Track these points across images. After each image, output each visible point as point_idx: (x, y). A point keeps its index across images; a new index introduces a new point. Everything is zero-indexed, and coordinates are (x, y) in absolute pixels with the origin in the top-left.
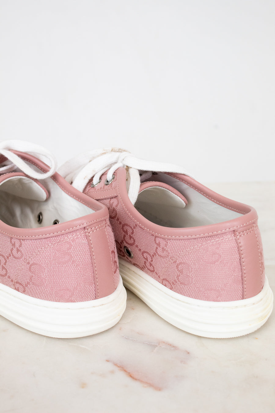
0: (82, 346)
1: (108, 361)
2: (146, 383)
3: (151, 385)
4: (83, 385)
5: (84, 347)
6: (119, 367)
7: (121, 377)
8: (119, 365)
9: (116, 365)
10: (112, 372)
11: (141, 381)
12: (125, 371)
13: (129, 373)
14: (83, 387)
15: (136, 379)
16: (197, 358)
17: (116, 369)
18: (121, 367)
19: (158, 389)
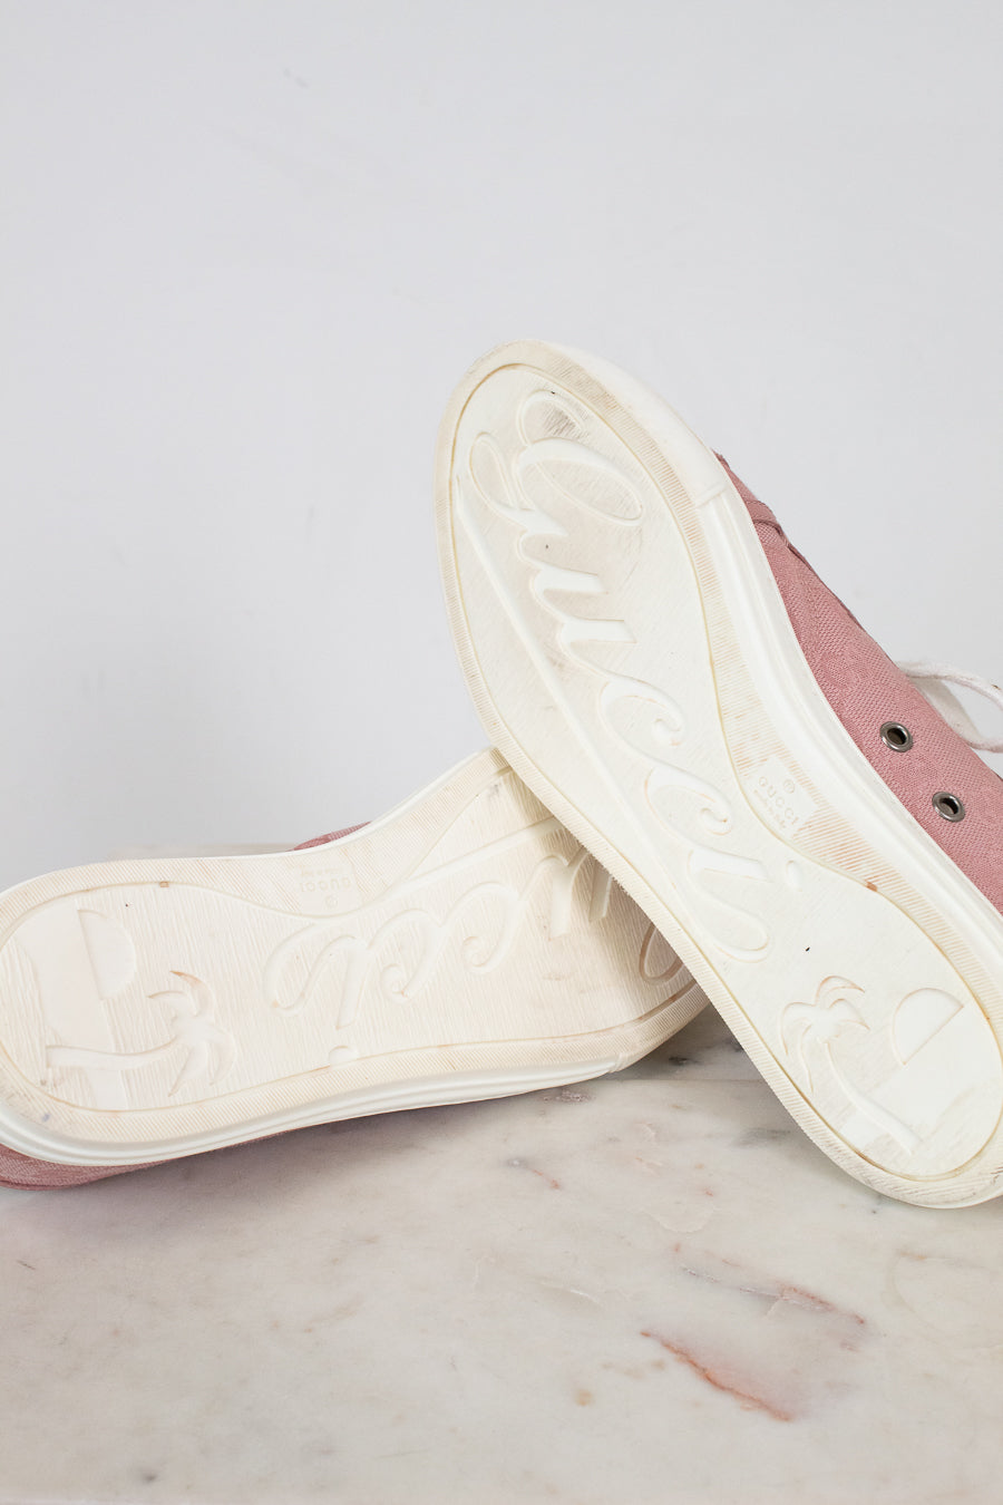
0: (576, 1292)
1: (646, 1335)
3: (764, 1405)
4: (584, 1398)
5: (581, 1293)
6: (676, 1352)
7: (682, 1379)
8: (676, 1348)
9: (667, 1345)
10: (659, 1365)
12: (694, 1364)
13: (704, 1370)
14: (583, 1403)
16: (885, 1335)
17: (668, 1357)
18: (682, 1353)
19: (783, 1416)
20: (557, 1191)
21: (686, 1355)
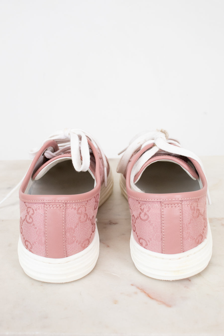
0: (113, 274)
1: (132, 285)
2: (161, 301)
3: (164, 303)
4: (116, 302)
5: (115, 274)
7: (142, 297)
8: (140, 289)
9: (138, 288)
10: (136, 293)
11: (157, 300)
12: (145, 293)
13: (148, 294)
14: (115, 303)
15: (153, 299)
16: (196, 284)
17: (138, 291)
18: (142, 290)
19: (169, 306)
20: (108, 248)
21: (143, 290)
